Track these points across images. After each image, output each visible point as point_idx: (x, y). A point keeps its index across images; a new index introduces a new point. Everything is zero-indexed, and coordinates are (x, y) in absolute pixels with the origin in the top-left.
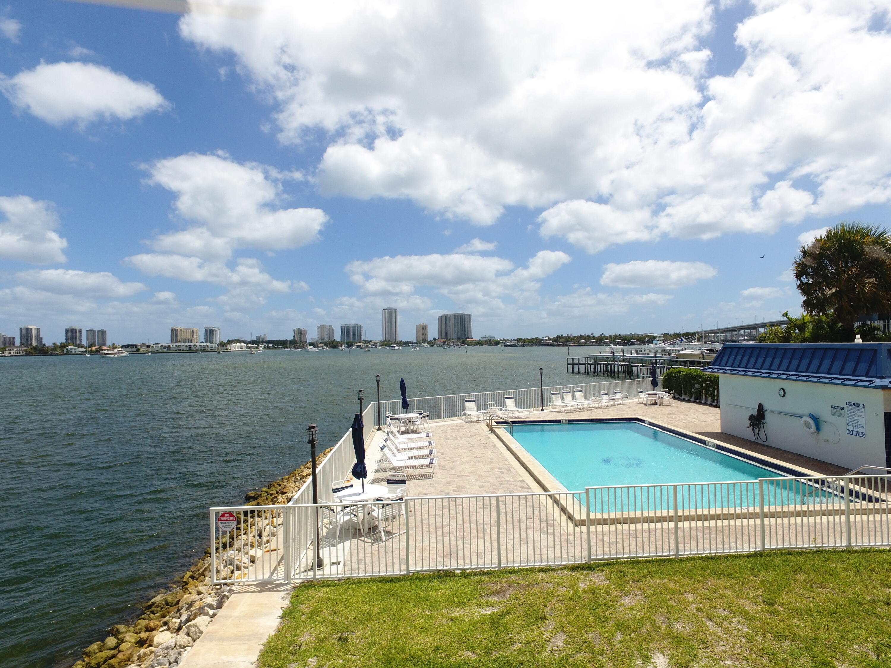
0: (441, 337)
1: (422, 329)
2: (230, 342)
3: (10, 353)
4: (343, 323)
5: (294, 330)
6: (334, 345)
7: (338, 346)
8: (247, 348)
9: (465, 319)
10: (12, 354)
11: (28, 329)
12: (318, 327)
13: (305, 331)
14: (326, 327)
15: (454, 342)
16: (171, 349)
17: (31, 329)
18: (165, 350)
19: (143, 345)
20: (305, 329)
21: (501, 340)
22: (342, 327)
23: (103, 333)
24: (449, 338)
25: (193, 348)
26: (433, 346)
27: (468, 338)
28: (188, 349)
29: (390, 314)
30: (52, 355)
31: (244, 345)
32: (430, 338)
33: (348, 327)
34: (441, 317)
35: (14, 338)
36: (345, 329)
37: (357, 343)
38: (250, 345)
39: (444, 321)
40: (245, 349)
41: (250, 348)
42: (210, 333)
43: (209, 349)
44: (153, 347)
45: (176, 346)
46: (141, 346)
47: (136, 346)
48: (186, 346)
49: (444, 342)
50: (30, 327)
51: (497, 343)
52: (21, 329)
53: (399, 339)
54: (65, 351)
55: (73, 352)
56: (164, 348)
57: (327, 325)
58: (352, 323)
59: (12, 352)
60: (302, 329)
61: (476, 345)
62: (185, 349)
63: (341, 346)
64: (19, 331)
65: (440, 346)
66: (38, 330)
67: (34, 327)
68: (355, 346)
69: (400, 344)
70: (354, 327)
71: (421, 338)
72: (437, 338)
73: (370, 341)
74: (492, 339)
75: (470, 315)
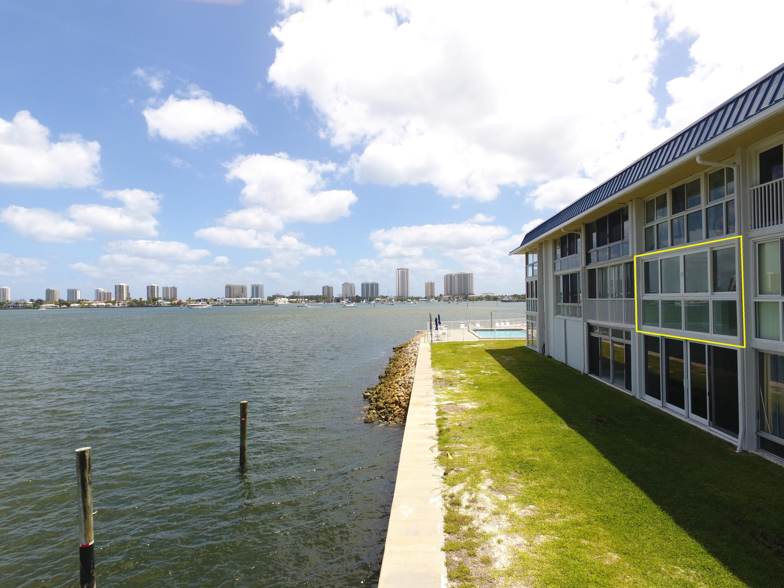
0: (447, 294)
1: (430, 286)
2: (274, 297)
3: (119, 305)
4: (363, 282)
5: (323, 287)
6: (358, 300)
7: (360, 301)
8: (288, 302)
9: (467, 277)
10: (120, 306)
11: (120, 286)
12: (343, 285)
13: (332, 288)
14: (349, 285)
15: (457, 298)
16: (233, 303)
17: (123, 286)
18: (228, 304)
19: (212, 299)
20: (332, 286)
21: (499, 296)
22: (363, 285)
23: (175, 289)
24: (453, 294)
25: (248, 302)
26: (439, 301)
27: (470, 294)
28: (245, 302)
29: (403, 273)
30: (147, 306)
31: (287, 300)
32: (437, 294)
33: (367, 285)
34: (447, 276)
35: (110, 293)
36: (365, 287)
37: (375, 298)
38: (291, 300)
39: (449, 279)
40: (287, 303)
41: (291, 302)
42: (256, 290)
43: (261, 302)
44: (219, 301)
45: (236, 300)
46: (210, 300)
47: (207, 300)
48: (244, 300)
49: (449, 298)
50: (122, 284)
51: (495, 299)
52: (116, 286)
53: (410, 295)
54: (156, 303)
55: (162, 305)
56: (227, 302)
57: (350, 282)
58: (370, 281)
59: (120, 304)
60: (329, 286)
61: (477, 300)
62: (242, 302)
63: (363, 301)
64: (114, 288)
65: (445, 301)
66: (128, 287)
67: (125, 285)
68: (374, 301)
69: (412, 299)
70: (372, 285)
71: (429, 294)
72: (443, 294)
73: (387, 297)
74: (491, 295)
75: (472, 274)
